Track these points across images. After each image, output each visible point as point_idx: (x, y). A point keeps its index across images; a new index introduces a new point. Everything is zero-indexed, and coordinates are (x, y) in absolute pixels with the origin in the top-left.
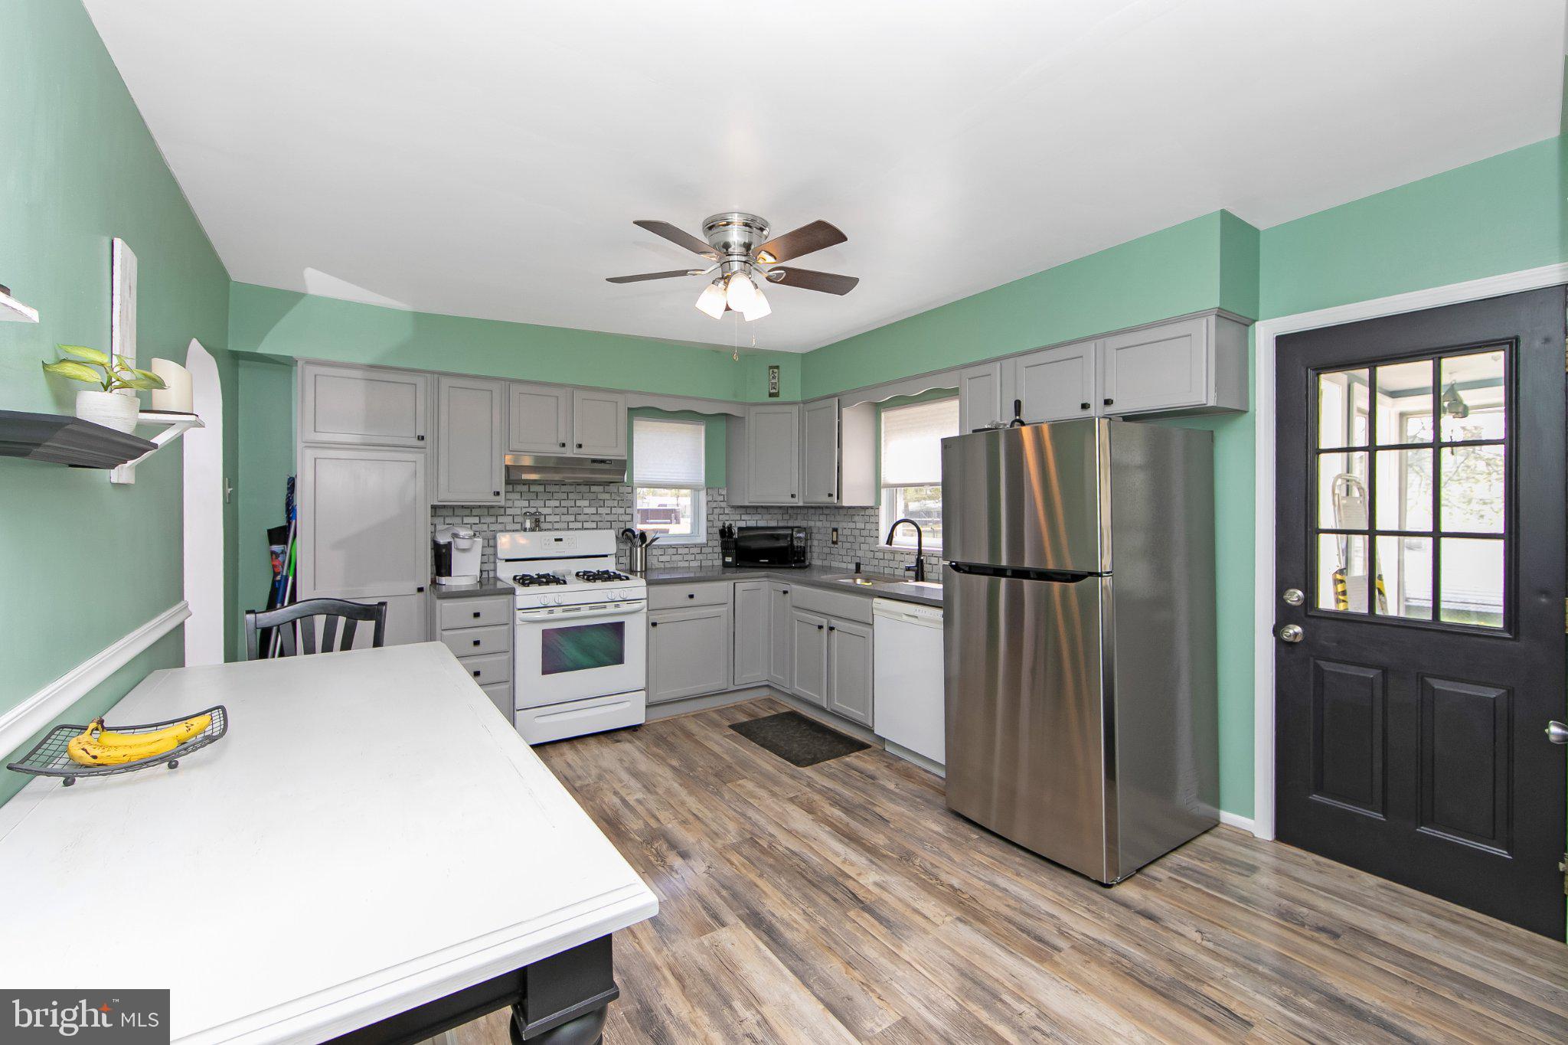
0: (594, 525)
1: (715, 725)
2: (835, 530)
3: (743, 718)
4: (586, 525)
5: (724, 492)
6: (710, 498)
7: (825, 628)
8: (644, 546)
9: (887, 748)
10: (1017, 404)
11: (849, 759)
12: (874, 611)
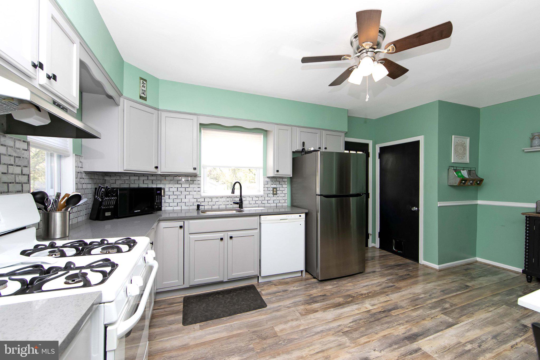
5: (82, 160)
6: (76, 164)
7: (226, 238)
9: (260, 281)
10: (304, 143)
11: (263, 292)
12: (262, 222)
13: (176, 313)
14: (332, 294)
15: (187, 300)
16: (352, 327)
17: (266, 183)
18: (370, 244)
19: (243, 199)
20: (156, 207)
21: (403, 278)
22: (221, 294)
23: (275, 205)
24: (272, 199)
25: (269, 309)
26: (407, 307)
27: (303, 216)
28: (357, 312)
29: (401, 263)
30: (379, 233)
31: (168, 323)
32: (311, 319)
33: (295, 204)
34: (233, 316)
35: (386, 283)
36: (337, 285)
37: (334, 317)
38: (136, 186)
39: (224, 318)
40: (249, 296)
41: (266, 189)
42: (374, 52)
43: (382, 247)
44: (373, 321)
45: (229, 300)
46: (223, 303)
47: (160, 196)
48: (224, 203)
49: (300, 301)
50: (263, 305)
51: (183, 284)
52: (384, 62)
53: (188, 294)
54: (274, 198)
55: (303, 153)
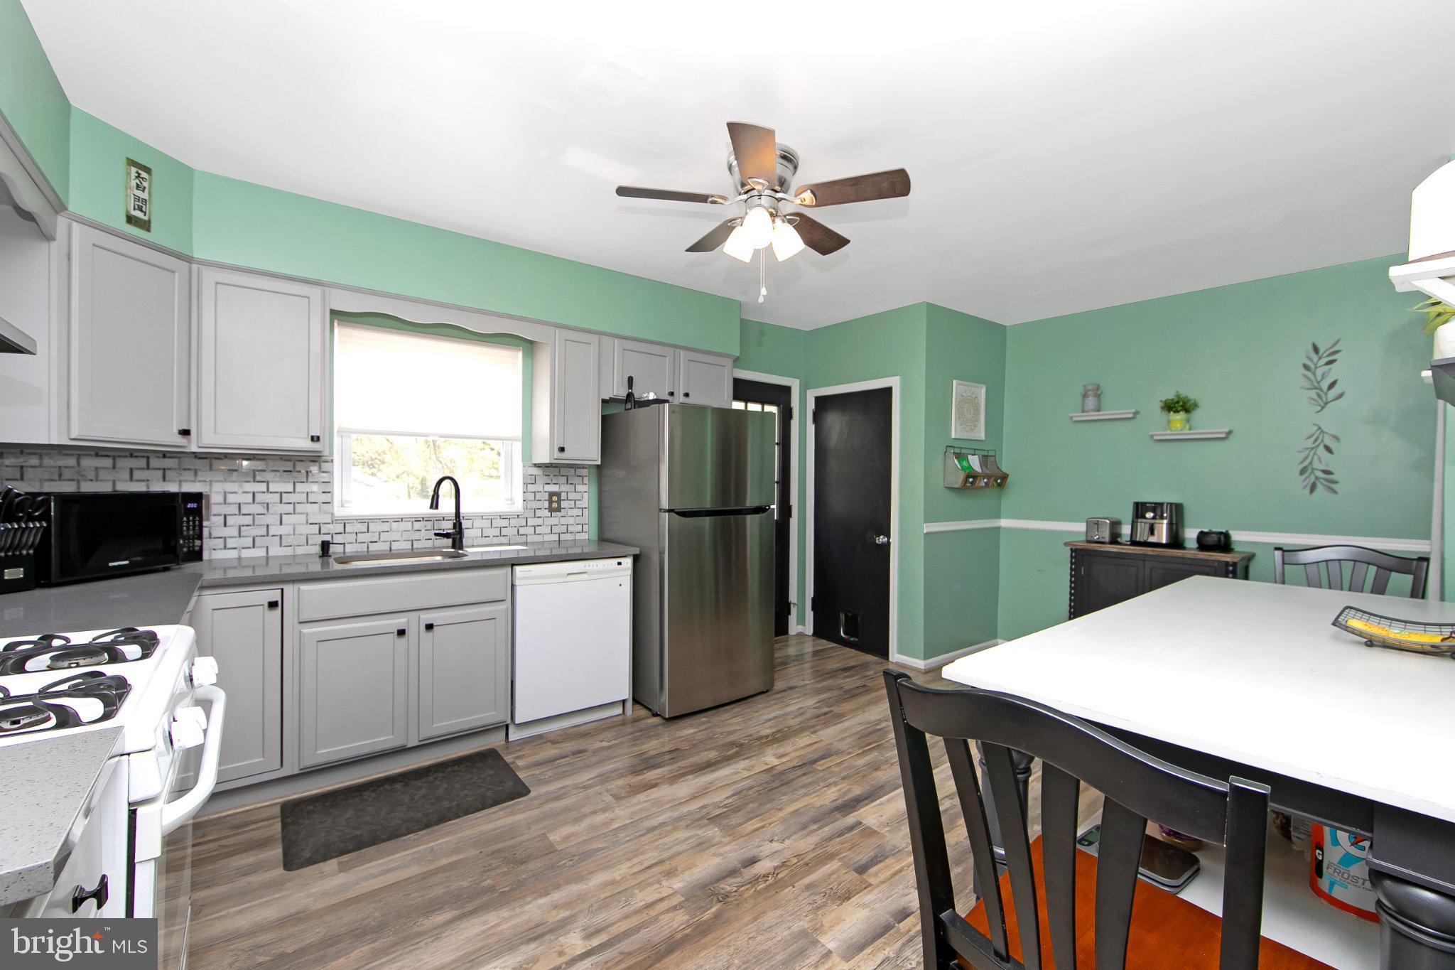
7: (413, 631)
9: (511, 738)
10: (630, 380)
11: (520, 763)
12: (517, 582)
13: (263, 844)
14: (694, 746)
15: (291, 811)
16: (729, 807)
17: (529, 481)
18: (794, 628)
19: (465, 524)
20: (185, 550)
21: (852, 695)
22: (401, 782)
23: (556, 537)
24: (546, 523)
25: (536, 798)
26: (850, 750)
27: (628, 563)
28: (746, 774)
29: (852, 664)
30: (813, 600)
31: (236, 874)
32: (639, 803)
33: (608, 535)
34: (436, 828)
35: (815, 708)
36: (708, 725)
37: (692, 791)
38: (105, 488)
39: (409, 836)
40: (481, 776)
41: (531, 496)
42: (776, 199)
43: (818, 633)
44: (777, 788)
45: (423, 792)
46: (407, 800)
47: (197, 518)
48: (406, 536)
49: (615, 771)
50: (520, 790)
51: (279, 765)
52: (796, 220)
53: (294, 794)
54: (554, 521)
55: (629, 406)
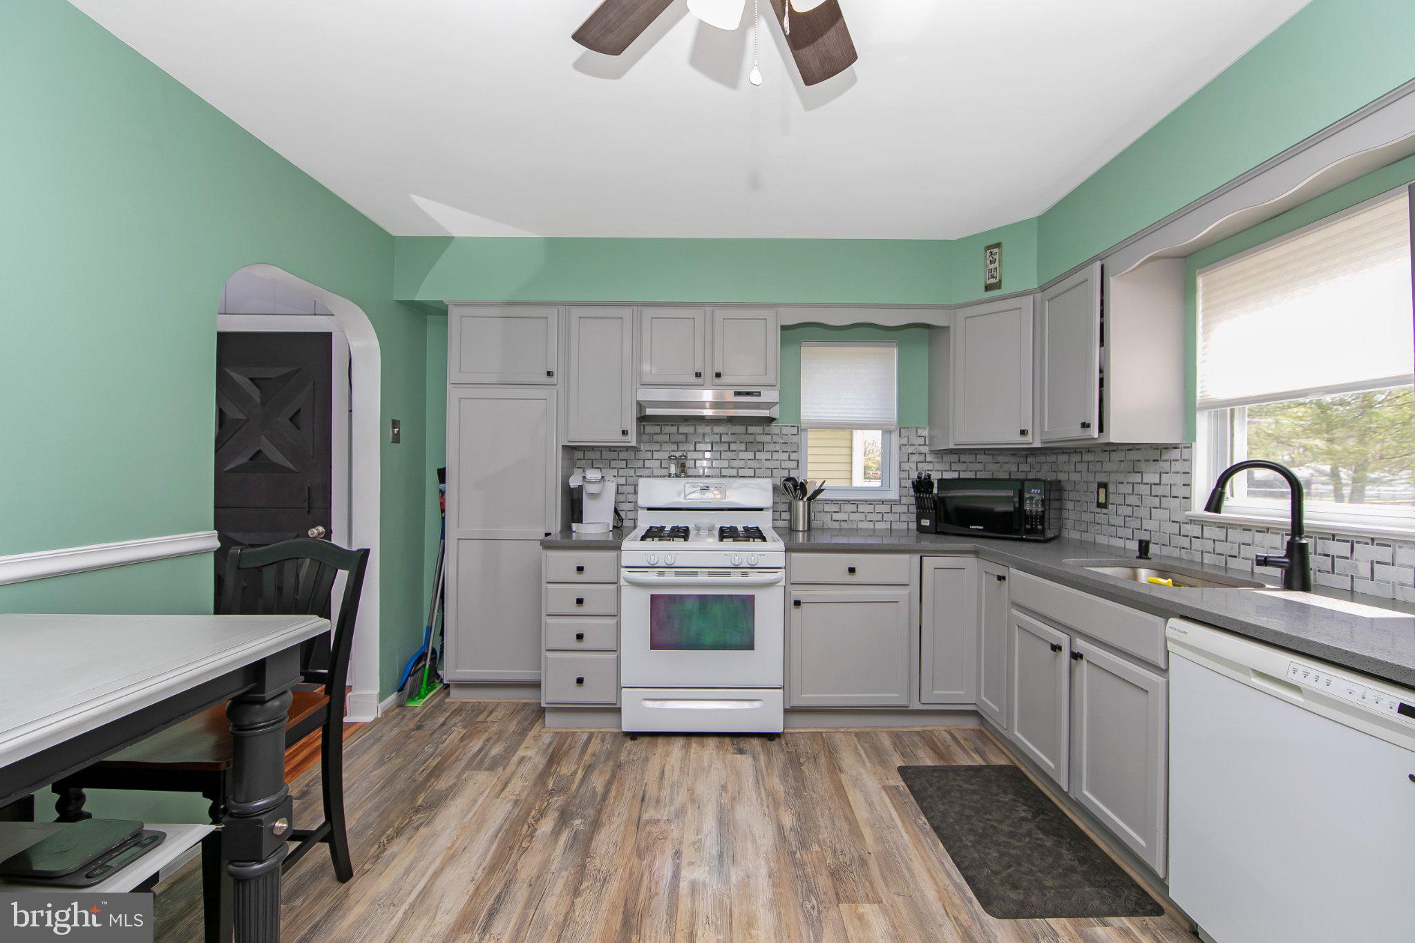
0: (751, 473)
1: (879, 756)
2: (1104, 485)
3: (927, 759)
4: (742, 472)
5: (925, 433)
6: (904, 441)
7: (1065, 654)
8: (805, 499)
